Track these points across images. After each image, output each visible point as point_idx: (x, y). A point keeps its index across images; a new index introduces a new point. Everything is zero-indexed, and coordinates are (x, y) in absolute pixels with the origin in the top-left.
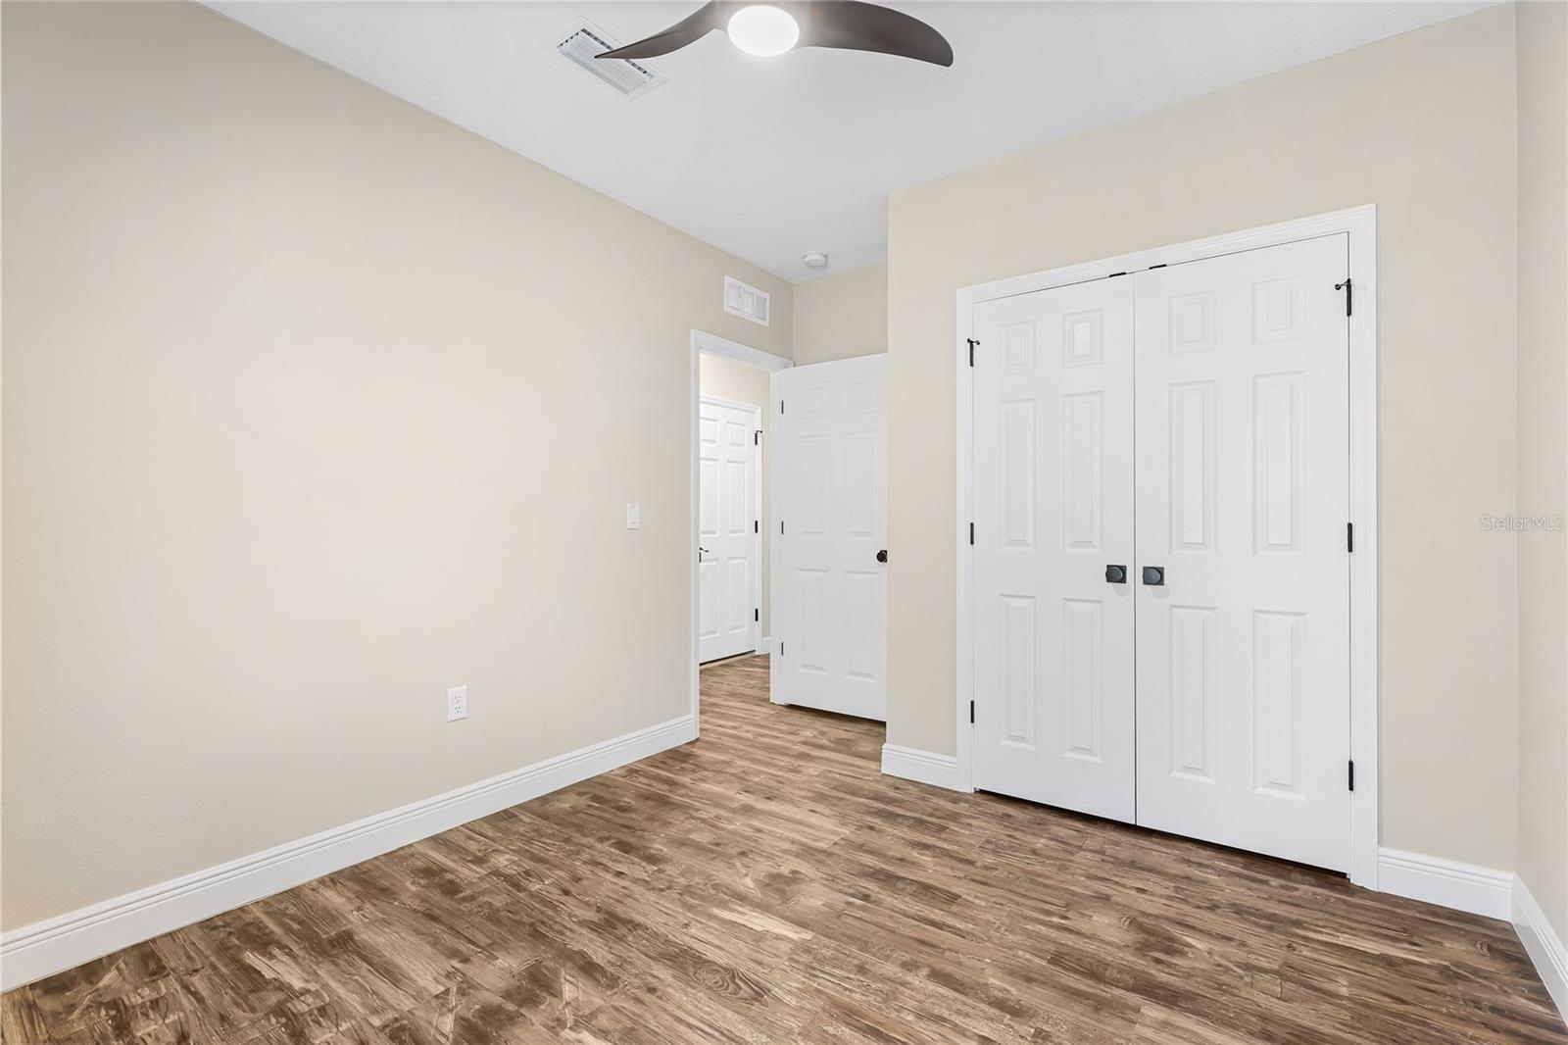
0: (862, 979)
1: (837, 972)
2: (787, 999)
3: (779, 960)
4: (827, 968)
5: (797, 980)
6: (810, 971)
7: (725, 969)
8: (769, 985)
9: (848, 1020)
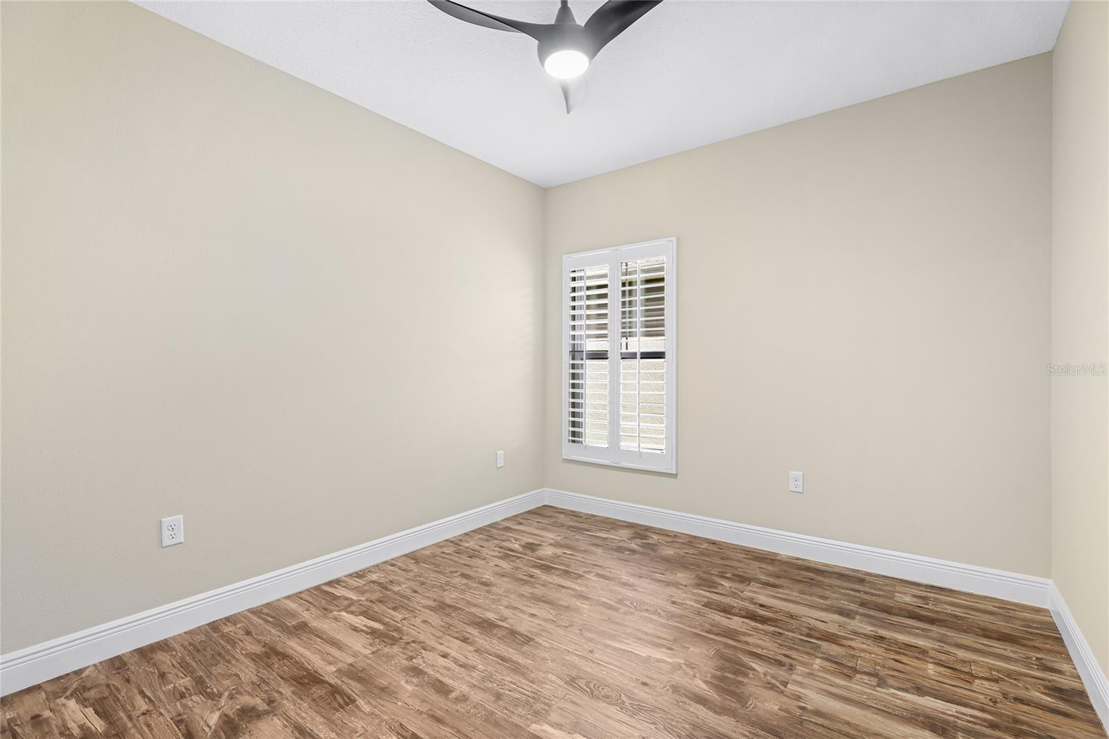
0: (501, 690)
1: (517, 696)
2: (554, 678)
3: (560, 705)
4: (524, 698)
5: (546, 690)
6: (536, 697)
7: (598, 698)
8: (565, 686)
9: (517, 666)
